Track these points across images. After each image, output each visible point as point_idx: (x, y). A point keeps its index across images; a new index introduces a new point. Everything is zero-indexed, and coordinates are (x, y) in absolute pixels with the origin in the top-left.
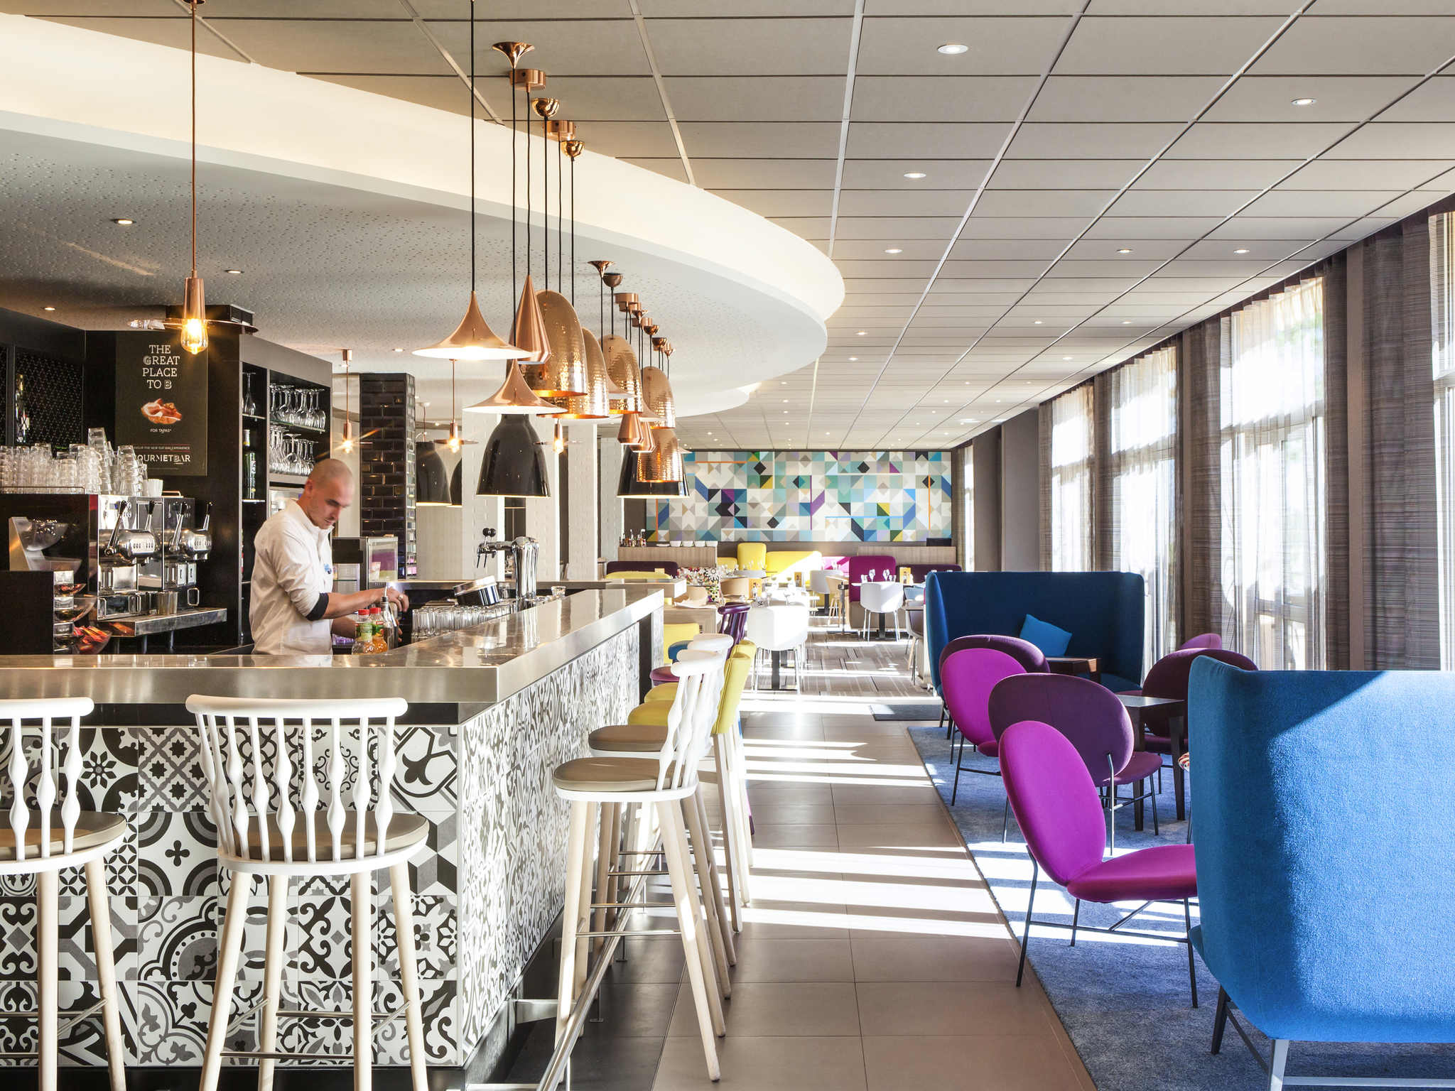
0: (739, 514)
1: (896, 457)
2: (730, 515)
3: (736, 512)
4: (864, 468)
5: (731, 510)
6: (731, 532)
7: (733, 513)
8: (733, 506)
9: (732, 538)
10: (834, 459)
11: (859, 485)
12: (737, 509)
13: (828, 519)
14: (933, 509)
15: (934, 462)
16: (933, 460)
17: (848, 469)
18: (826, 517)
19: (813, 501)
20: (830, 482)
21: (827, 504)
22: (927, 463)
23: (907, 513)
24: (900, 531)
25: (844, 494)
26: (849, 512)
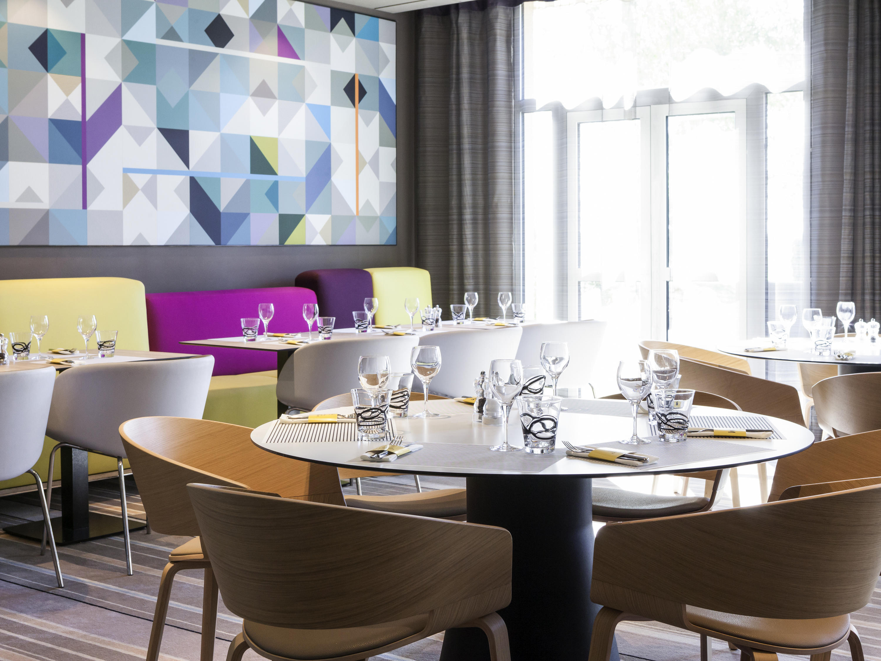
1: (291, 13)
4: (220, 32)
11: (209, 81)
13: (132, 176)
14: (365, 163)
15: (368, 42)
16: (361, 36)
17: (182, 30)
18: (126, 171)
19: (88, 117)
20: (134, 62)
21: (128, 128)
22: (353, 42)
23: (313, 169)
24: (302, 216)
25: (173, 101)
26: (184, 155)
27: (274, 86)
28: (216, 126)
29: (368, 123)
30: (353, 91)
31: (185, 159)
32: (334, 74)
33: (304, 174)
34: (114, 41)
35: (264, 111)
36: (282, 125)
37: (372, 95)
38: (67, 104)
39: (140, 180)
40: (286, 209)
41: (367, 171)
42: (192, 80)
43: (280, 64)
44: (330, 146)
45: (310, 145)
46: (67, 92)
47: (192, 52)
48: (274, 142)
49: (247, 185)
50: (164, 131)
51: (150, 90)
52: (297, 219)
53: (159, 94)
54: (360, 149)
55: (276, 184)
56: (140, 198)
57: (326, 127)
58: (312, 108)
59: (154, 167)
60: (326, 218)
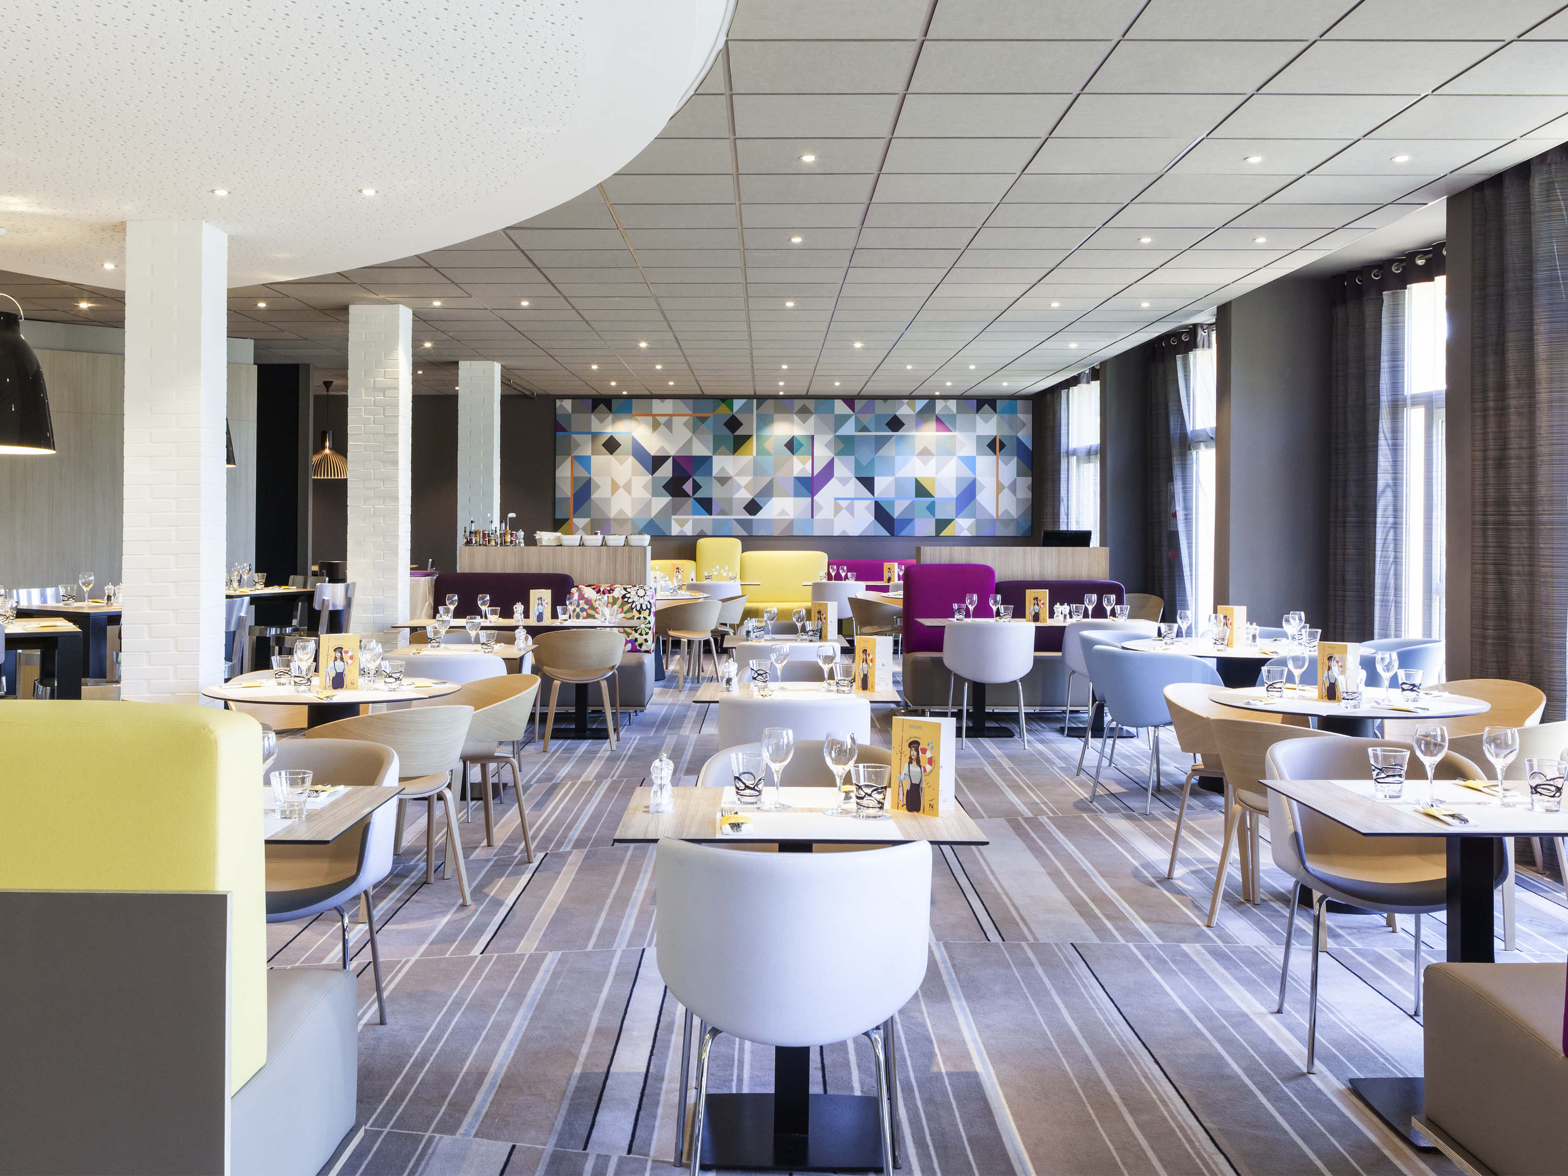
0: (699, 495)
1: (946, 407)
2: (686, 495)
3: (694, 492)
4: (895, 424)
5: (688, 487)
6: (689, 520)
7: (690, 492)
8: (690, 482)
9: (688, 530)
10: (849, 411)
11: (888, 450)
12: (697, 487)
13: (840, 502)
14: (1004, 488)
15: (1006, 416)
16: (1002, 412)
17: (871, 426)
18: (836, 499)
19: (815, 474)
20: (841, 446)
21: (837, 478)
22: (995, 418)
23: (962, 492)
24: (952, 520)
25: (864, 463)
26: (872, 491)
27: (933, 449)
28: (892, 473)
29: (1007, 463)
30: (994, 446)
31: (872, 493)
32: (980, 438)
33: (955, 496)
34: (829, 437)
35: (925, 463)
36: (938, 470)
37: (1011, 446)
38: (804, 469)
39: (844, 504)
40: (940, 515)
41: (1006, 493)
42: (877, 451)
43: (937, 436)
44: (975, 479)
45: (959, 480)
46: (804, 463)
47: (876, 436)
48: (933, 479)
49: (912, 505)
50: (860, 479)
51: (851, 459)
52: (947, 522)
53: (856, 459)
54: (1000, 479)
55: (933, 503)
56: (844, 514)
57: (973, 469)
58: (962, 458)
59: (853, 496)
60: (971, 521)
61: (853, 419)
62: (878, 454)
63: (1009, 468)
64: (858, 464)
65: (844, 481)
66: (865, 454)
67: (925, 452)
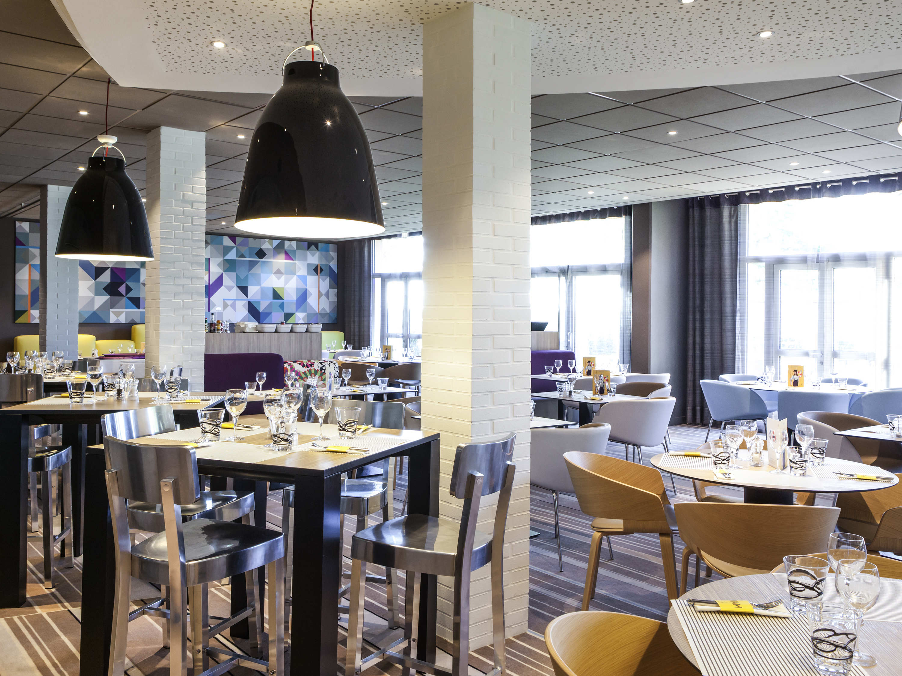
0: (131, 295)
1: (290, 245)
2: (121, 295)
3: (127, 293)
4: (261, 254)
5: (122, 289)
6: (123, 312)
7: (124, 293)
8: (124, 286)
9: (123, 319)
10: (232, 244)
11: (256, 270)
12: (129, 289)
13: (226, 301)
14: (322, 295)
15: (324, 253)
16: (322, 250)
17: (246, 254)
18: (224, 300)
19: (211, 283)
20: (228, 266)
21: (225, 286)
22: (318, 253)
23: (300, 297)
24: (293, 314)
25: (242, 277)
26: (247, 295)
27: (283, 270)
28: (259, 284)
29: (324, 281)
30: (317, 270)
31: (247, 296)
32: (309, 265)
33: (296, 299)
34: (221, 260)
35: (279, 279)
36: (286, 283)
37: (326, 270)
39: (229, 303)
40: (287, 310)
41: (324, 298)
42: (250, 270)
43: (285, 263)
44: (307, 289)
45: (297, 289)
47: (249, 261)
48: (283, 288)
49: (270, 305)
50: (239, 287)
51: (234, 274)
53: (237, 275)
54: (320, 289)
55: (283, 303)
56: (229, 309)
57: (305, 282)
58: (299, 276)
59: (235, 298)
60: (305, 314)
61: (234, 250)
62: (250, 272)
63: (325, 283)
64: (238, 277)
65: (229, 288)
66: (243, 272)
67: (278, 272)
